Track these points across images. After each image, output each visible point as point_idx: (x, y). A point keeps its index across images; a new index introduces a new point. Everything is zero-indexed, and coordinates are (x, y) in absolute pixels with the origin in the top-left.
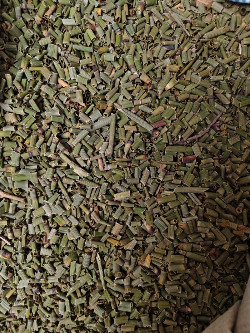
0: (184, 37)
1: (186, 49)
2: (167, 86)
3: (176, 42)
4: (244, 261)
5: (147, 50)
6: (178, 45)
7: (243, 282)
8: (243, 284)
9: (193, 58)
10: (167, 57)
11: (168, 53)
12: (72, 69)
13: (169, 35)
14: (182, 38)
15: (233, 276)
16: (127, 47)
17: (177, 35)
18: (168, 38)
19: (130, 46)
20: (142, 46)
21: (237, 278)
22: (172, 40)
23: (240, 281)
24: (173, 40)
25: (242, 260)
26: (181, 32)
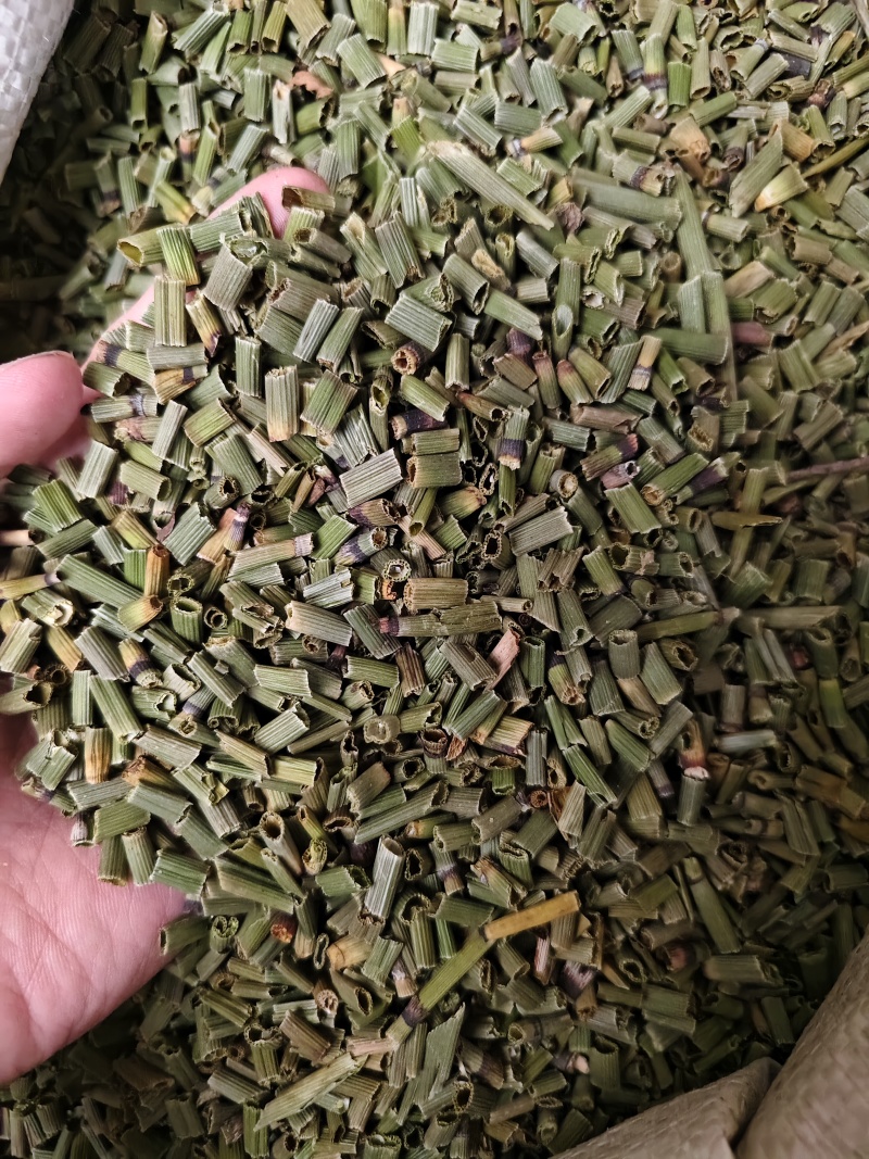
0: (852, 45)
1: (850, 89)
2: (762, 195)
3: (820, 53)
4: (825, 926)
5: (711, 47)
6: (825, 67)
7: (801, 1001)
8: (799, 1005)
9: (862, 128)
10: (778, 93)
11: (787, 82)
12: (427, 9)
13: (800, 17)
14: (844, 44)
15: (775, 969)
16: (642, 13)
17: (830, 24)
18: (793, 27)
19: (652, 10)
20: (698, 23)
21: (786, 983)
22: (807, 37)
23: (792, 994)
24: (810, 42)
25: (819, 924)
26: (849, 19)
